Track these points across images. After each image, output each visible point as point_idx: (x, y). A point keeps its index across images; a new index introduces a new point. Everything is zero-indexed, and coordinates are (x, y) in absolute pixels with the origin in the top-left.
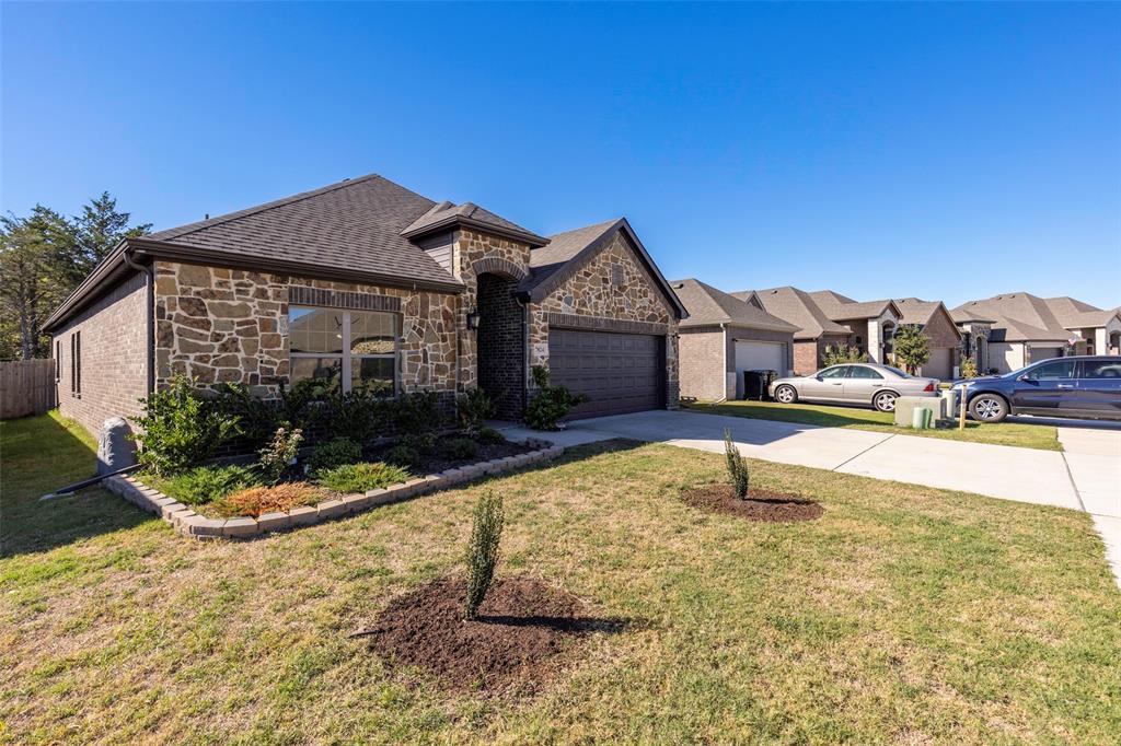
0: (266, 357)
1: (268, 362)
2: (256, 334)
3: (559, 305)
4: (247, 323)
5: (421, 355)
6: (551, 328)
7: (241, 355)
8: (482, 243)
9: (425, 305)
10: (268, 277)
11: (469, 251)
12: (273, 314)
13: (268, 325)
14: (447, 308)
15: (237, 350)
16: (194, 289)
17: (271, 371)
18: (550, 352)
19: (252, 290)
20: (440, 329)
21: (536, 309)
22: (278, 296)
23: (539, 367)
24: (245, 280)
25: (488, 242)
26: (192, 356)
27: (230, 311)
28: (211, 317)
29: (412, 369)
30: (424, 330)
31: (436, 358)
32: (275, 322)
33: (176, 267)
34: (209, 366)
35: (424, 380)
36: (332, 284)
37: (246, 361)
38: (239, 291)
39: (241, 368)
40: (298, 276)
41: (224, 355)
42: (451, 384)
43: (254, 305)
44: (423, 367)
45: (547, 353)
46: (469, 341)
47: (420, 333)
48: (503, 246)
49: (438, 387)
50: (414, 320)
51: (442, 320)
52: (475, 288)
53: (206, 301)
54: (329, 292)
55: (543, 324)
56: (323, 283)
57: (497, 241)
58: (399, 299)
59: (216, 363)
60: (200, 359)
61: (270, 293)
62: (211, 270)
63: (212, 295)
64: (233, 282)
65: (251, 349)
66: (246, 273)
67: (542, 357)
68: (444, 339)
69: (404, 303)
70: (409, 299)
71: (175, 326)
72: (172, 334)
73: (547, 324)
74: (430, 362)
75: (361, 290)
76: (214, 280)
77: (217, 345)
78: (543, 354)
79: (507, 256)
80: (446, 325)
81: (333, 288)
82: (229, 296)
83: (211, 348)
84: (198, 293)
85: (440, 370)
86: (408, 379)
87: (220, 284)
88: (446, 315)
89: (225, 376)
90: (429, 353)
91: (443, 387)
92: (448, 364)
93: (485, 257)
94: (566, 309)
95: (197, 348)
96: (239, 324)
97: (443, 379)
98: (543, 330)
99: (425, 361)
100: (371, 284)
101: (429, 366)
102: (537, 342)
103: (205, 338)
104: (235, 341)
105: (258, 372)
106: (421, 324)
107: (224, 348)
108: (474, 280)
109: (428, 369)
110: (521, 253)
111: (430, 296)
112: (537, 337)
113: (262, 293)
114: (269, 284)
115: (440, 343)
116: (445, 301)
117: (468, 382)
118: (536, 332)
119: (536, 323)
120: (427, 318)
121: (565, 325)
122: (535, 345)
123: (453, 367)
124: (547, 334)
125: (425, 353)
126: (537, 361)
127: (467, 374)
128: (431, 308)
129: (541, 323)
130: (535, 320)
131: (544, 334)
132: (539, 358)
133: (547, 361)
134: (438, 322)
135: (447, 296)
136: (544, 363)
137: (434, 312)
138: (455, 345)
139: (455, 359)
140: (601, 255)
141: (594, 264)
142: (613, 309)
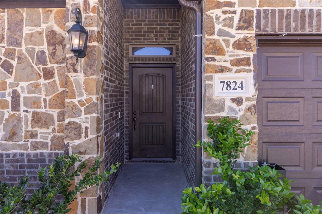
5: (9, 99)
6: (263, 39)
9: (16, 26)
14: (57, 29)
18: (261, 88)
23: (229, 121)
30: (14, 63)
31: (36, 103)
35: (12, 135)
42: (58, 143)
44: (11, 116)
45: (250, 91)
46: (81, 77)
47: (8, 67)
49: (35, 146)
51: (45, 47)
55: (240, 35)
67: (239, 101)
68: (48, 74)
73: (251, 33)
74: (22, 108)
78: (239, 94)
80: (53, 54)
85: (38, 119)
90: (22, 96)
91: (45, 145)
92: (55, 113)
97: (45, 134)
99: (16, 106)
101: (23, 115)
102: (222, 70)
106: (9, 54)
109: (19, 119)
111: (24, 12)
112: (221, 61)
115: (42, 81)
116: (52, 16)
117: (77, 142)
118: (219, 51)
119: (221, 33)
120: (19, 45)
121: (307, 31)
122: (217, 77)
123: (62, 116)
124: (251, 54)
125: (15, 96)
126: (222, 109)
127: (77, 130)
128: (27, 30)
129: (233, 31)
130: (217, 27)
131: (242, 54)
132: (228, 103)
133: (249, 109)
134: (37, 49)
135: (55, 10)
136: (240, 112)
137: (32, 35)
138: (66, 82)
139: (63, 105)
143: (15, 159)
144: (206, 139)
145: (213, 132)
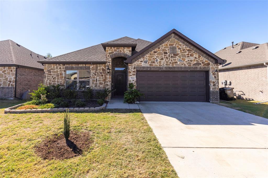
0: (61, 81)
1: (61, 82)
2: (59, 76)
3: (141, 64)
4: (58, 74)
5: (95, 80)
6: (137, 71)
7: (56, 80)
8: (113, 49)
9: (97, 67)
10: (61, 65)
11: (109, 52)
12: (62, 72)
13: (61, 74)
14: (104, 68)
15: (56, 79)
16: (49, 68)
17: (61, 83)
18: (137, 78)
19: (59, 68)
20: (101, 73)
21: (130, 66)
22: (63, 68)
23: (132, 83)
24: (57, 66)
25: (115, 49)
26: (49, 80)
27: (55, 72)
28: (52, 73)
29: (93, 83)
30: (96, 74)
31: (100, 81)
32: (63, 73)
33: (47, 65)
34: (51, 82)
35: (96, 86)
36: (74, 65)
37: (57, 81)
38: (56, 68)
39: (56, 83)
40: (67, 64)
41: (53, 80)
42: (104, 87)
43: (59, 70)
44: (96, 83)
45: (135, 79)
46: (108, 76)
47: (95, 74)
48: (121, 49)
49: (100, 88)
50: (94, 71)
51: (102, 71)
52: (111, 62)
53: (51, 70)
54: (73, 67)
55: (134, 70)
56: (72, 65)
57: (119, 48)
58: (90, 67)
59: (52, 82)
60: (50, 81)
61: (62, 68)
62: (52, 65)
63: (52, 69)
64: (55, 66)
65: (58, 79)
66: (58, 65)
67: (133, 80)
68: (102, 76)
69: (91, 67)
70: (92, 66)
71: (46, 75)
72: (46, 76)
73: (135, 70)
74: (98, 81)
75: (80, 65)
76: (52, 66)
77: (52, 78)
78: (133, 79)
79: (122, 51)
80: (103, 72)
81: (74, 66)
82: (54, 69)
83: (51, 79)
84: (50, 69)
85: (101, 84)
86: (92, 85)
87: (53, 67)
88: (103, 70)
89: (54, 84)
90: (98, 79)
91: (101, 88)
92: (103, 82)
93: (114, 53)
94: (143, 64)
96: (56, 74)
97: (102, 86)
98: (133, 72)
99: (96, 81)
100: (83, 64)
101: (98, 83)
102: (131, 76)
103: (50, 77)
104: (55, 77)
105: (59, 83)
106: (96, 72)
107: (53, 79)
108: (110, 59)
109: (97, 83)
110: (128, 50)
111: (98, 65)
112: (131, 74)
113: (60, 68)
114: (62, 66)
115: (101, 77)
116: (103, 66)
117: (108, 87)
118: (131, 73)
119: (131, 70)
120: (97, 71)
121: (144, 70)
122: (130, 77)
123: (105, 83)
124: (135, 73)
125: (96, 79)
126: (131, 82)
127: (107, 85)
128: (99, 68)
129: (132, 70)
130: (130, 69)
131: (134, 73)
132: (132, 81)
133: (135, 82)
134: (100, 71)
135: (103, 65)
136: (134, 82)
137: (99, 69)
138: (106, 77)
139: (105, 81)
140: (163, 44)
141: (159, 48)
142: (170, 63)
143: (96, 90)
144: (128, 86)
145: (129, 85)
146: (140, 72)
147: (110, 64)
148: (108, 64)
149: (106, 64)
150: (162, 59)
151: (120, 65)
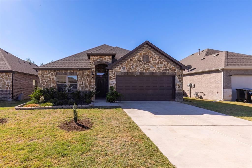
0: (53, 84)
1: (53, 85)
2: (51, 81)
3: (120, 70)
4: (50, 79)
5: (82, 84)
6: (117, 76)
7: (49, 84)
8: (97, 58)
9: (83, 73)
10: (53, 71)
11: (93, 60)
12: (54, 77)
13: (53, 79)
14: (88, 73)
15: (48, 83)
16: (43, 74)
17: (53, 86)
18: (116, 82)
19: (51, 73)
20: (86, 78)
21: (111, 71)
22: (54, 74)
23: (112, 86)
24: (50, 72)
25: (98, 57)
26: (43, 84)
27: (47, 77)
28: (45, 78)
29: (80, 86)
30: (83, 78)
31: (86, 84)
32: (54, 78)
33: (40, 71)
34: (45, 86)
35: (82, 89)
36: (63, 71)
37: (50, 85)
38: (49, 74)
39: (49, 86)
40: (57, 70)
41: (47, 84)
42: (89, 90)
43: (51, 76)
45: (115, 82)
46: (93, 80)
47: (82, 79)
48: (103, 57)
49: (86, 90)
50: (80, 76)
51: (87, 76)
52: (94, 68)
53: (44, 76)
54: (63, 73)
56: (62, 71)
57: (101, 56)
59: (46, 85)
60: (43, 85)
61: (53, 74)
62: (45, 71)
63: (45, 75)
64: (48, 72)
65: (50, 83)
66: (50, 71)
68: (87, 80)
69: (78, 73)
70: (79, 72)
71: (40, 80)
73: (115, 75)
74: (84, 85)
75: (69, 71)
76: (45, 72)
77: (46, 82)
78: (114, 83)
79: (104, 59)
80: (88, 77)
81: (63, 72)
82: (47, 75)
83: (45, 83)
84: (43, 75)
85: (86, 86)
86: (79, 88)
87: (46, 73)
88: (88, 75)
89: (47, 87)
90: (84, 83)
92: (89, 86)
93: (97, 61)
94: (121, 70)
95: (43, 83)
96: (49, 79)
97: (87, 89)
98: (114, 77)
99: (83, 85)
100: (71, 70)
101: (84, 86)
102: (112, 80)
103: (44, 81)
104: (48, 82)
105: (51, 87)
107: (47, 83)
108: (94, 66)
110: (109, 58)
111: (84, 71)
113: (52, 74)
114: (53, 72)
116: (88, 72)
117: (92, 89)
118: (111, 77)
120: (83, 76)
121: (122, 75)
124: (115, 78)
129: (113, 75)
130: (111, 74)
132: (112, 84)
133: (115, 85)
134: (86, 76)
135: (88, 71)
137: (85, 74)
138: (90, 81)
139: (90, 84)
140: (138, 54)
141: (135, 57)
142: (144, 69)
143: (83, 92)
144: (110, 89)
146: (119, 77)
147: (94, 70)
148: (92, 70)
149: (91, 70)
150: (137, 66)
151: (101, 71)
